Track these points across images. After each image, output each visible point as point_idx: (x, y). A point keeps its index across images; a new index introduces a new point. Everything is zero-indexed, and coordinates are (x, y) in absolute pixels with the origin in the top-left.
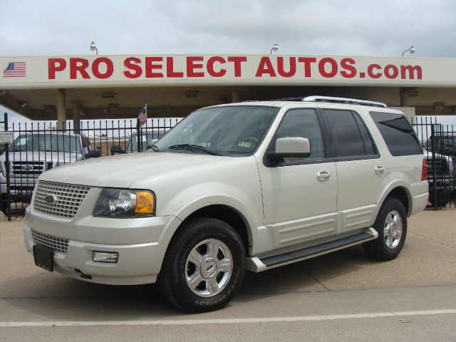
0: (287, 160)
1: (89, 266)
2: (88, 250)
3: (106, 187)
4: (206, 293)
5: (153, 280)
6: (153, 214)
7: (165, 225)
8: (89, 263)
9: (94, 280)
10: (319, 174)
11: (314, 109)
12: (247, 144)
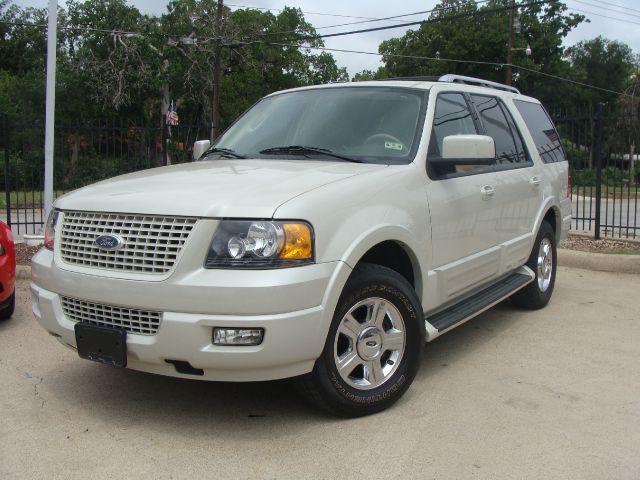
0: (459, 168)
1: (206, 353)
2: (203, 325)
3: (225, 219)
4: (364, 384)
5: (308, 368)
6: (310, 260)
7: (329, 278)
8: (208, 348)
9: (206, 377)
10: (483, 191)
11: (462, 93)
12: (397, 145)
